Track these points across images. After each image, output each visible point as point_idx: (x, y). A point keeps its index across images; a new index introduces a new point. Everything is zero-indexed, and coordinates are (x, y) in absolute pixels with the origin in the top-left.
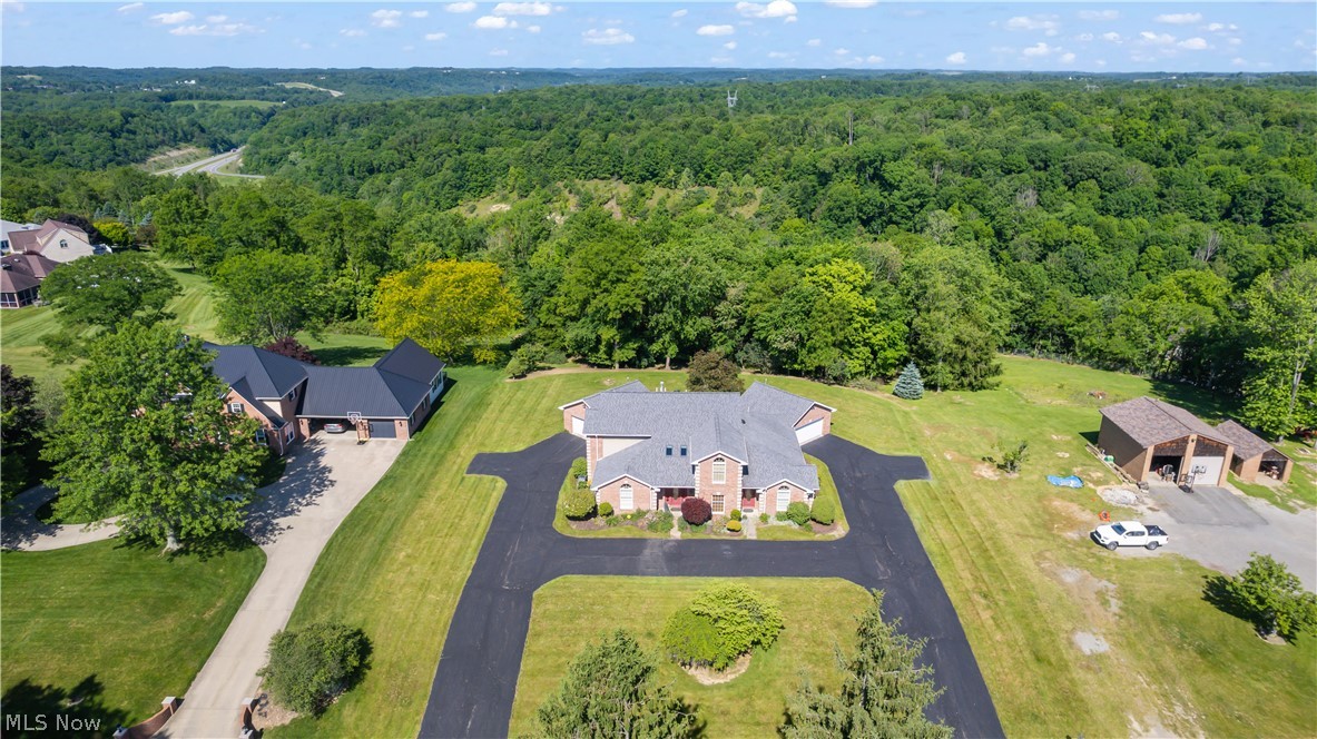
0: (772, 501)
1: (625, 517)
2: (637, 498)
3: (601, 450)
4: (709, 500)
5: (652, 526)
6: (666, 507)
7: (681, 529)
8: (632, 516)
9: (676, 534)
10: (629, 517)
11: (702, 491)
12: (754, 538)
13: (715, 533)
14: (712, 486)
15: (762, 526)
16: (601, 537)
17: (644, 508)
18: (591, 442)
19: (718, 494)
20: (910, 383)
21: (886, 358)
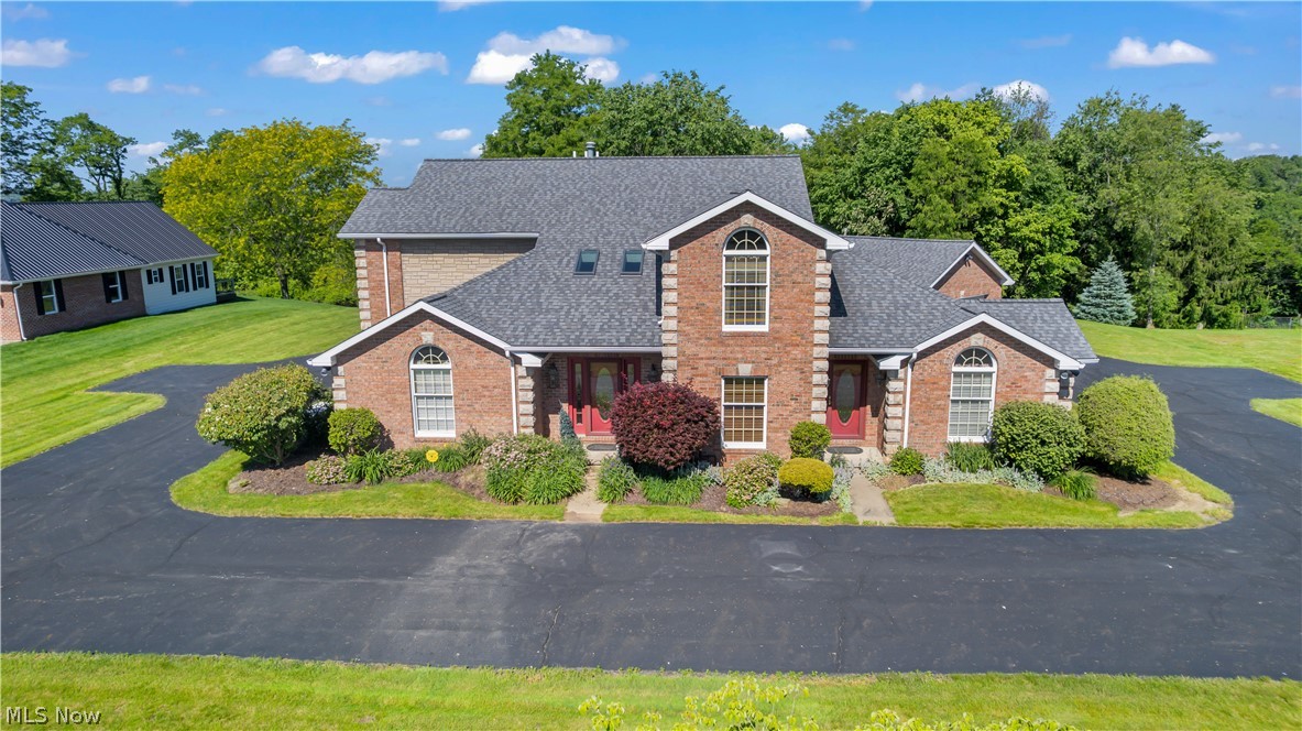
0: (928, 408)
1: (418, 459)
2: (468, 399)
3: (398, 288)
4: (710, 388)
5: (506, 488)
6: (569, 429)
7: (612, 493)
8: (446, 456)
9: (588, 508)
10: (432, 456)
11: (686, 361)
12: (887, 520)
13: (735, 506)
14: (723, 339)
15: (905, 488)
16: (307, 513)
17: (489, 427)
18: (370, 263)
19: (745, 370)
20: (1110, 296)
21: (1049, 266)
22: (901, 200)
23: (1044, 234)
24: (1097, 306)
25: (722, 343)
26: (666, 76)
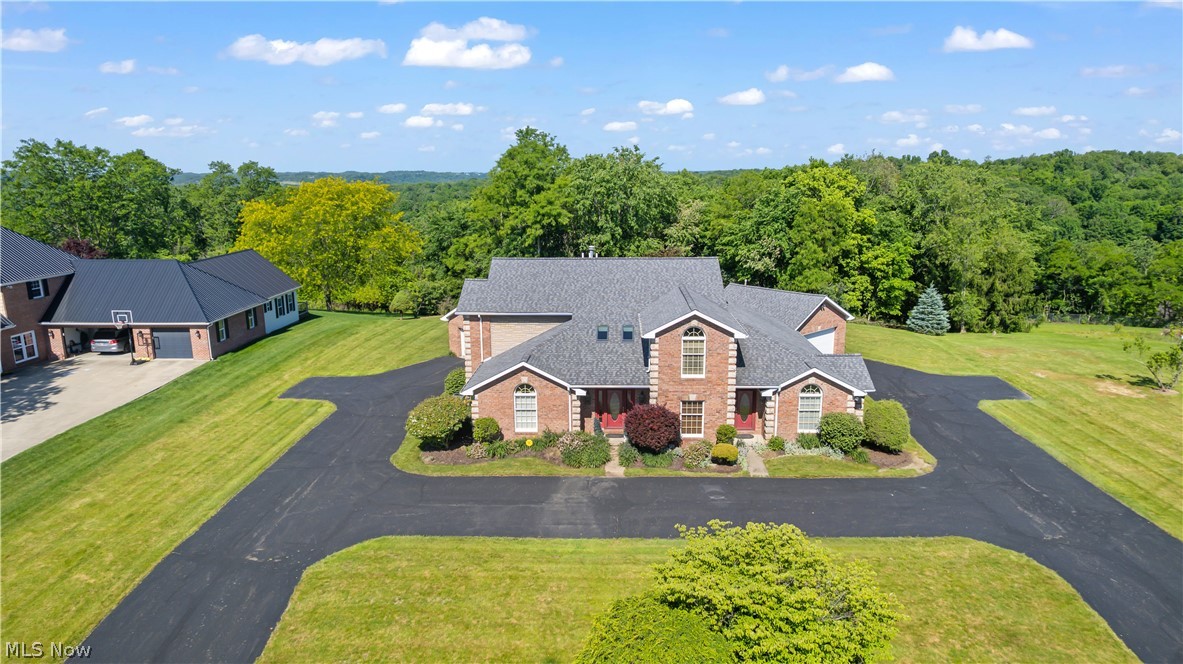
0: (788, 415)
1: (522, 444)
2: (545, 411)
3: (488, 342)
4: (676, 408)
5: (571, 458)
6: (598, 427)
7: (626, 461)
8: (536, 442)
9: (615, 469)
10: (529, 443)
11: (662, 393)
12: (764, 474)
13: (689, 468)
14: (681, 382)
15: (775, 457)
16: (473, 474)
17: (556, 427)
18: (471, 328)
19: (693, 398)
20: (931, 313)
21: (892, 288)
22: (785, 245)
23: (888, 265)
24: (923, 320)
25: (681, 384)
26: (617, 150)
